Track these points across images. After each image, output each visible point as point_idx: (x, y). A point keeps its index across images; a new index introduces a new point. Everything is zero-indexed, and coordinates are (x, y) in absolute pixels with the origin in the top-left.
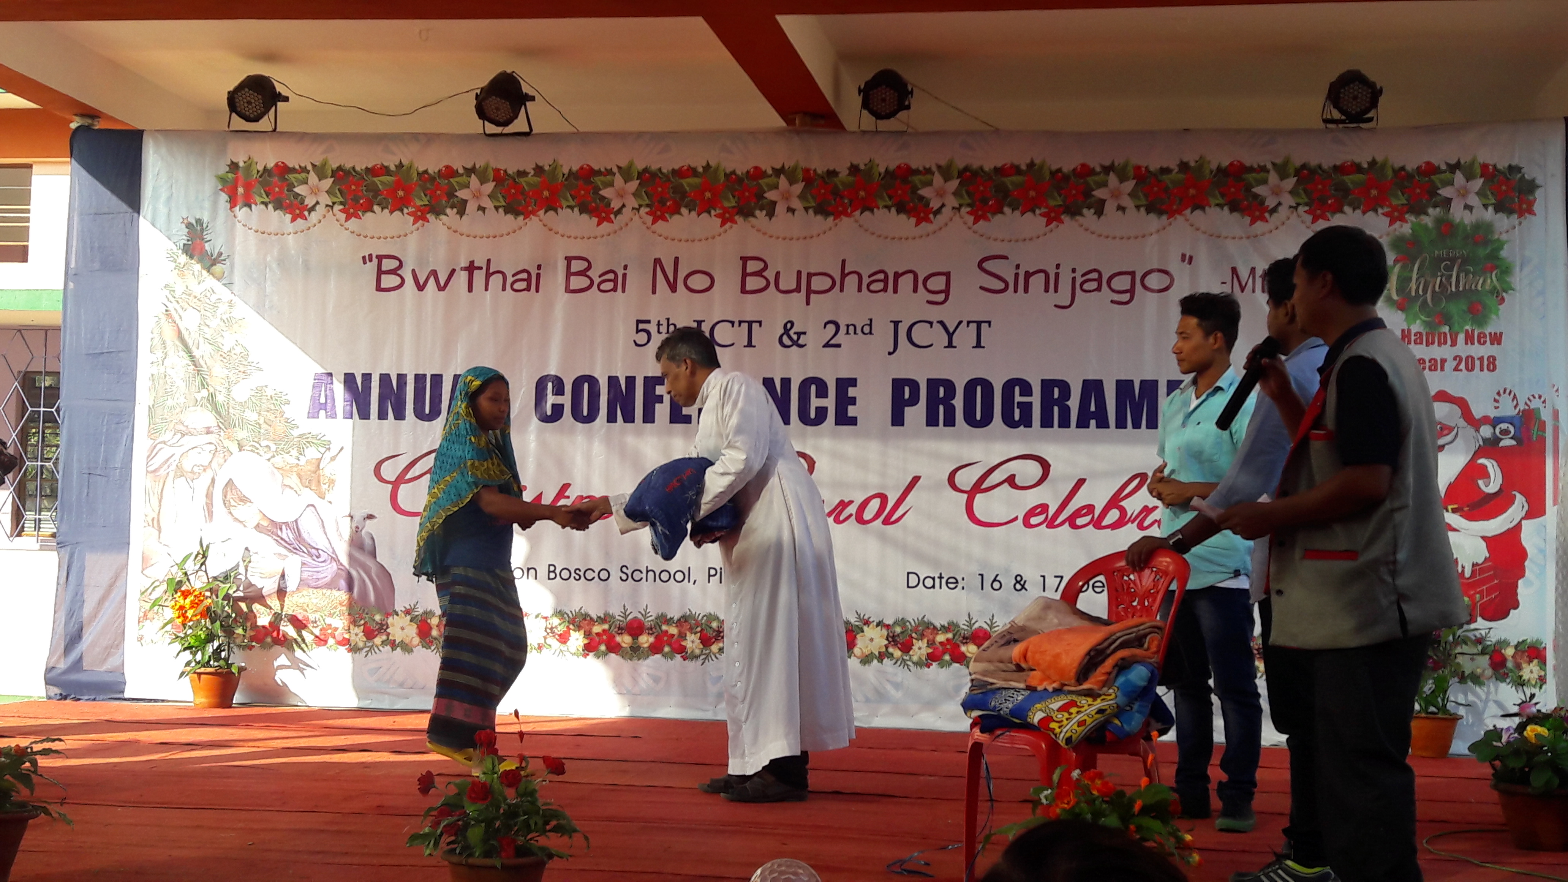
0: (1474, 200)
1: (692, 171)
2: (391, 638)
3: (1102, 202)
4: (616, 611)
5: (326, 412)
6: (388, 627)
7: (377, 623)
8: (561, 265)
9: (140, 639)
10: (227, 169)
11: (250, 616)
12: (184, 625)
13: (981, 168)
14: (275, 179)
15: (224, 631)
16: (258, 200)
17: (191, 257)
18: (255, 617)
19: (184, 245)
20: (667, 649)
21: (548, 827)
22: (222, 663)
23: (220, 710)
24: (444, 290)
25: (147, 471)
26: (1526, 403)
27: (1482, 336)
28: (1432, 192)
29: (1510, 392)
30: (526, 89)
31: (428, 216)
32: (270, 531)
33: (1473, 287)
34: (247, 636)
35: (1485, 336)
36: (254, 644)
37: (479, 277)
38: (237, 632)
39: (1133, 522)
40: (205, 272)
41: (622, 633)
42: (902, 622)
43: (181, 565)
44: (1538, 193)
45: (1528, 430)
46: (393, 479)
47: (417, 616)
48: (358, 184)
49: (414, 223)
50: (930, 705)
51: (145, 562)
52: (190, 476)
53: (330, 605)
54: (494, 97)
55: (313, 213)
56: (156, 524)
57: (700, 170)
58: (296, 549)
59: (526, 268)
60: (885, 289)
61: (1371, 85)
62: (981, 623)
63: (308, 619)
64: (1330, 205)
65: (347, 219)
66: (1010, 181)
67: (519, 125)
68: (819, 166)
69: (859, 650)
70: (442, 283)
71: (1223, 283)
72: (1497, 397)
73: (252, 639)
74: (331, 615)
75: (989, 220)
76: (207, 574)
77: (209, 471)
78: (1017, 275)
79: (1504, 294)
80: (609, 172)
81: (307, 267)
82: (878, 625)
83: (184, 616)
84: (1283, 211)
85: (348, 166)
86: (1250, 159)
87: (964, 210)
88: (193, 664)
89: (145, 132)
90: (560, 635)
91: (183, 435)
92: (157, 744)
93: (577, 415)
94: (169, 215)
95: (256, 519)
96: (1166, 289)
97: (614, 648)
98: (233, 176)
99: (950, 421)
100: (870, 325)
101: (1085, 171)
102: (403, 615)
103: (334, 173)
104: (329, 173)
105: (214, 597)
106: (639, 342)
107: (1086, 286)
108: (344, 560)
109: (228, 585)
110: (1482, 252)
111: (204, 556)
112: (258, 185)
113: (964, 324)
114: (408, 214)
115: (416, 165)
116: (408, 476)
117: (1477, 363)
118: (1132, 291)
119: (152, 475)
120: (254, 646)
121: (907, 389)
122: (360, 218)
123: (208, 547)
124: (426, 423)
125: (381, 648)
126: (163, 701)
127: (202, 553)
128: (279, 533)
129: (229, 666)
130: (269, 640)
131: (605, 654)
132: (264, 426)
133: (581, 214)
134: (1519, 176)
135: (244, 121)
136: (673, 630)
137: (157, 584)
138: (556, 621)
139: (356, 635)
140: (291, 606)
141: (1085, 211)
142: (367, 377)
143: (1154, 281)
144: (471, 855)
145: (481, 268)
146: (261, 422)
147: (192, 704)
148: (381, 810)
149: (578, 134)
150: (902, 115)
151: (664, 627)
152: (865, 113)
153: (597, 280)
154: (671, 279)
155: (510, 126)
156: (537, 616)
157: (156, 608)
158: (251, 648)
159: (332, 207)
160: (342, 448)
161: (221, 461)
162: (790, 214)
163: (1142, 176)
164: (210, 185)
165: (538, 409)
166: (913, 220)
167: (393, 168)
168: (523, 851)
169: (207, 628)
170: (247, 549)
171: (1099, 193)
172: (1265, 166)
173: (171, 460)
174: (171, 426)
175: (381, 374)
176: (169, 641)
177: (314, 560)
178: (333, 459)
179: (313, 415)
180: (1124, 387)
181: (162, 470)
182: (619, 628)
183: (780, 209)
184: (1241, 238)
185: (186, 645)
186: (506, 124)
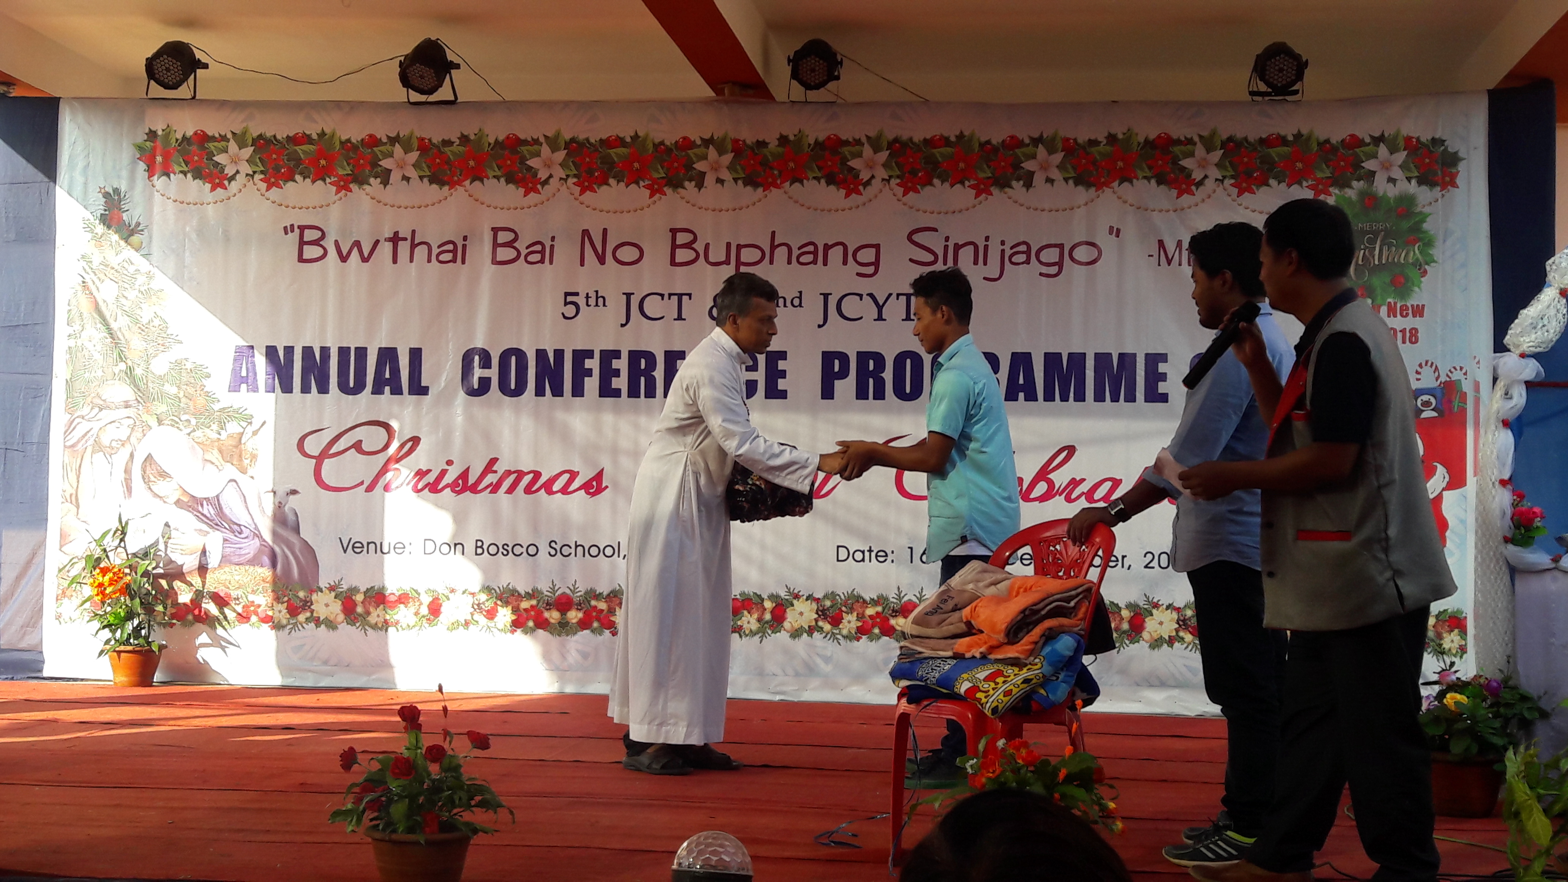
0: (1397, 173)
1: (619, 142)
2: (315, 615)
3: (1031, 174)
4: (544, 586)
5: (248, 386)
6: (312, 604)
7: (301, 600)
8: (488, 237)
9: (58, 617)
10: (146, 137)
11: (171, 594)
12: (103, 603)
13: (911, 139)
14: (194, 148)
15: (145, 609)
16: (177, 168)
17: (109, 227)
18: (176, 594)
19: (102, 215)
20: (596, 624)
21: (473, 803)
22: (141, 641)
23: (140, 689)
24: (367, 261)
25: (65, 446)
26: (1447, 375)
27: (1404, 308)
28: (1356, 165)
29: (1432, 363)
30: (451, 56)
31: (351, 186)
32: (190, 507)
33: (1396, 260)
34: (168, 613)
35: (1407, 309)
36: (174, 621)
37: (404, 248)
38: (157, 609)
39: (1060, 495)
40: (122, 243)
41: (550, 609)
42: (832, 596)
43: (99, 542)
44: (1461, 167)
45: (1450, 401)
46: (317, 454)
47: (341, 592)
48: (279, 154)
49: (337, 192)
50: (859, 678)
51: (64, 539)
52: (109, 452)
53: (253, 582)
54: (418, 65)
55: (233, 183)
56: (75, 500)
57: (628, 140)
58: (217, 525)
59: (452, 239)
60: (815, 262)
61: (1296, 57)
62: (910, 596)
63: (229, 596)
64: (1256, 178)
65: (268, 189)
66: (940, 153)
67: (444, 93)
68: (749, 136)
69: (789, 625)
70: (366, 254)
71: (1149, 256)
72: (1419, 370)
73: (173, 616)
74: (254, 592)
75: (919, 192)
76: (126, 551)
77: (128, 446)
78: (946, 247)
79: (1426, 267)
80: (536, 142)
81: (227, 239)
82: (807, 599)
83: (103, 593)
84: (1210, 184)
85: (269, 134)
86: (1178, 131)
87: (893, 182)
88: (113, 642)
89: (61, 100)
90: (488, 611)
91: (101, 410)
92: (76, 723)
93: (504, 388)
94: (85, 184)
95: (176, 495)
96: (1094, 262)
97: (542, 624)
98: (152, 144)
99: (880, 395)
100: (800, 298)
101: (1014, 143)
102: (327, 592)
103: (254, 142)
104: (250, 141)
105: (134, 574)
106: (567, 315)
107: (1014, 259)
108: (268, 537)
109: (147, 562)
110: (1405, 225)
111: (124, 533)
112: (176, 154)
113: (894, 296)
114: (330, 183)
115: (338, 133)
116: (332, 451)
117: (1400, 335)
118: (1060, 264)
119: (69, 450)
120: (174, 624)
121: (837, 362)
122: (282, 188)
123: (127, 523)
124: (351, 397)
125: (304, 625)
126: (82, 680)
127: (121, 529)
128: (200, 509)
129: (149, 643)
130: (190, 617)
131: (532, 631)
132: (184, 400)
133: (507, 184)
134: (1443, 148)
135: (162, 88)
136: (603, 606)
137: (75, 560)
138: (483, 597)
139: (280, 612)
140: (213, 583)
141: (1014, 183)
142: (289, 350)
143: (1081, 254)
144: (394, 831)
145: (405, 239)
146: (181, 395)
147: (112, 683)
148: (304, 788)
149: (505, 102)
150: (831, 85)
151: (593, 603)
152: (794, 83)
153: (524, 252)
154: (600, 252)
155: (435, 94)
156: (464, 592)
157: (74, 585)
158: (172, 625)
159: (252, 176)
160: (264, 423)
161: (140, 435)
162: (719, 185)
163: (1071, 148)
164: (127, 153)
165: (465, 382)
166: (843, 192)
167: (315, 136)
168: (449, 826)
169: (127, 606)
170: (167, 525)
171: (1029, 165)
172: (1192, 138)
173: (89, 435)
174: (89, 399)
175: (304, 347)
176: (88, 618)
177: (236, 536)
178: (255, 433)
179: (234, 388)
180: (1052, 360)
181: (80, 445)
182: (548, 604)
183: (709, 180)
184: (1168, 211)
185: (105, 623)
186: (430, 92)
